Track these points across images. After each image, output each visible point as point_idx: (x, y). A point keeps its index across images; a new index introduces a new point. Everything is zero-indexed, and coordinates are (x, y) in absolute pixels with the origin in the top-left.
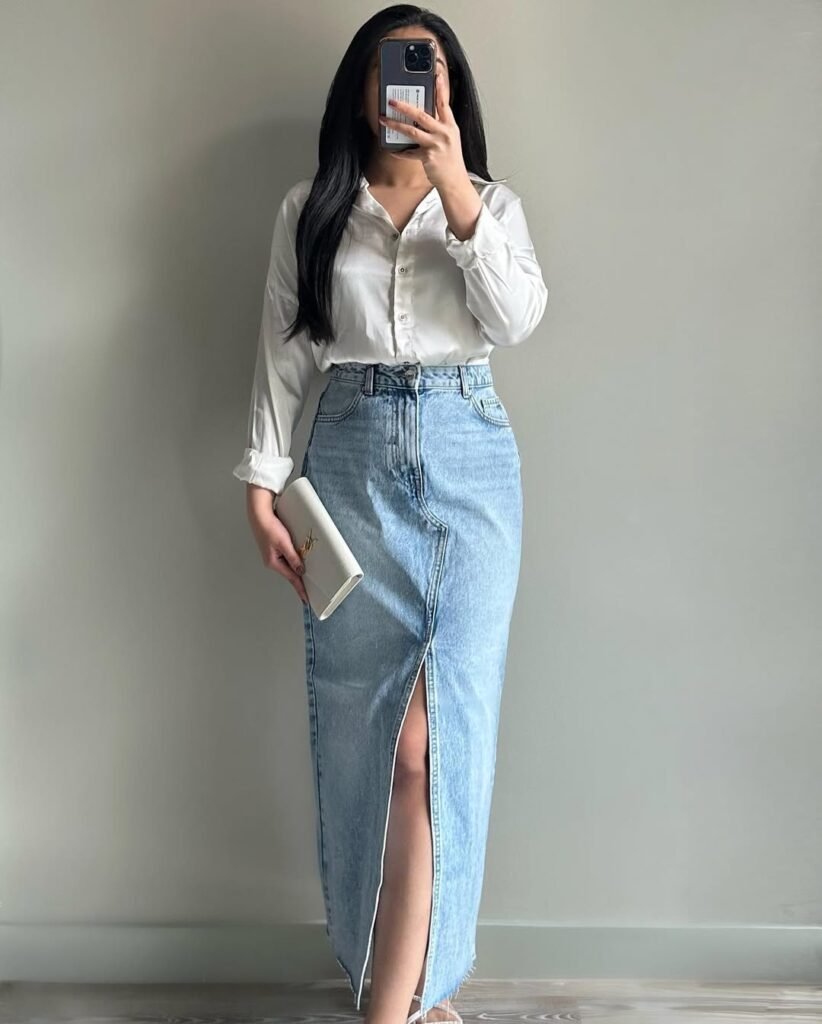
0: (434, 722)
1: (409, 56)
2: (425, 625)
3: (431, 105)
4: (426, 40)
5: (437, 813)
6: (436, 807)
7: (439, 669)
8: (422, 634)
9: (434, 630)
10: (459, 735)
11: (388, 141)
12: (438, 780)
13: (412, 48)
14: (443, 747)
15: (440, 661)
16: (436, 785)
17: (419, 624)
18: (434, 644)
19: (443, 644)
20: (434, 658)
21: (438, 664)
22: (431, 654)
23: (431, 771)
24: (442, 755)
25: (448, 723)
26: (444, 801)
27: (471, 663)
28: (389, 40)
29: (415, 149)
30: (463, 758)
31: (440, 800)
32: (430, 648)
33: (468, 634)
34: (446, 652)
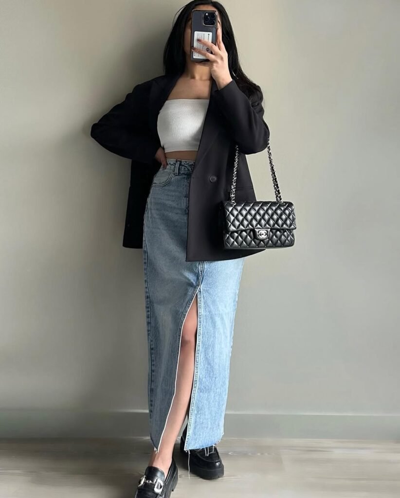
0: (200, 322)
1: (206, 18)
2: (198, 279)
3: (215, 41)
4: (213, 11)
5: (198, 362)
6: (197, 360)
7: (204, 298)
8: (196, 282)
9: (202, 281)
10: (211, 329)
11: (194, 57)
12: (200, 347)
13: (207, 14)
14: (203, 334)
15: (204, 295)
16: (199, 350)
17: (195, 278)
18: (202, 287)
19: (206, 287)
20: (202, 293)
21: (203, 296)
22: (200, 292)
23: (197, 344)
24: (203, 337)
25: (206, 323)
26: (202, 357)
27: (218, 296)
28: (196, 10)
29: (206, 62)
30: (212, 339)
31: (200, 357)
32: (200, 289)
33: (217, 283)
34: (207, 291)
